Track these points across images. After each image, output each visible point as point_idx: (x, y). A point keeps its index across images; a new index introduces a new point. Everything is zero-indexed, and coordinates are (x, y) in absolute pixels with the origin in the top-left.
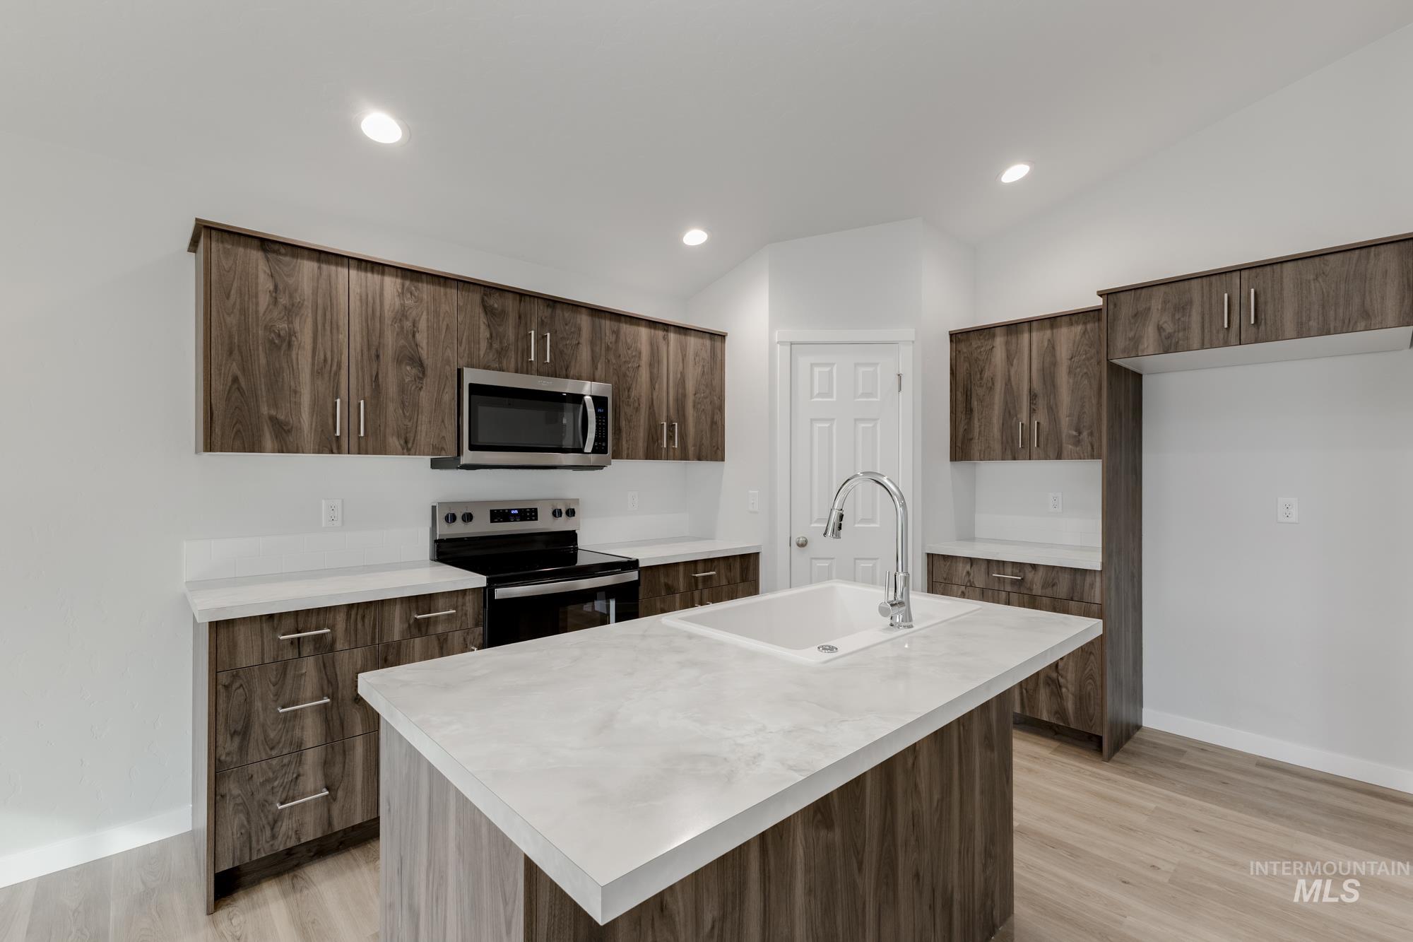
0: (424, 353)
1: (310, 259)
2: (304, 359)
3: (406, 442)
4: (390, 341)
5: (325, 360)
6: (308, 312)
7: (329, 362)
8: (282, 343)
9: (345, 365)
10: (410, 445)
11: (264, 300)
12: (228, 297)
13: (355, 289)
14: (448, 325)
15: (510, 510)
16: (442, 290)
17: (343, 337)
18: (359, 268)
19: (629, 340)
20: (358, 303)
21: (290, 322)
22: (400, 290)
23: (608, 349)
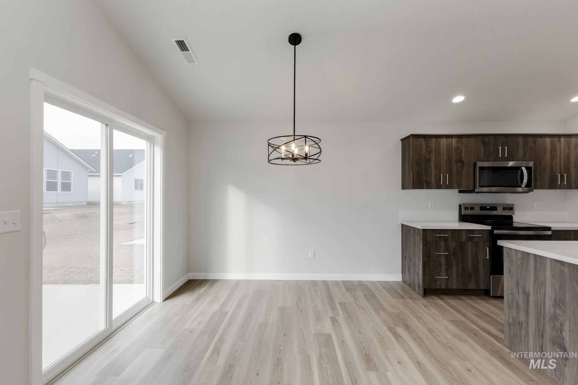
0: (463, 159)
1: (434, 138)
2: (433, 165)
3: (459, 185)
4: (454, 157)
5: (438, 164)
6: (434, 152)
7: (439, 164)
8: (428, 161)
9: (442, 165)
10: (460, 186)
11: (424, 151)
12: (417, 151)
13: (445, 143)
14: (471, 150)
15: (487, 207)
16: (469, 139)
17: (442, 157)
18: (446, 138)
19: (540, 144)
20: (446, 147)
21: (430, 155)
22: (457, 142)
23: (531, 148)
